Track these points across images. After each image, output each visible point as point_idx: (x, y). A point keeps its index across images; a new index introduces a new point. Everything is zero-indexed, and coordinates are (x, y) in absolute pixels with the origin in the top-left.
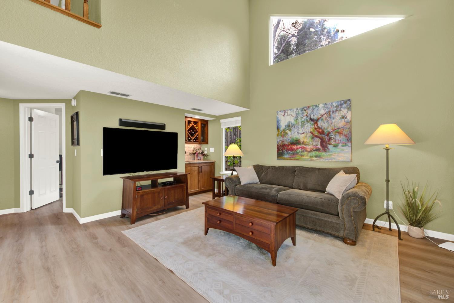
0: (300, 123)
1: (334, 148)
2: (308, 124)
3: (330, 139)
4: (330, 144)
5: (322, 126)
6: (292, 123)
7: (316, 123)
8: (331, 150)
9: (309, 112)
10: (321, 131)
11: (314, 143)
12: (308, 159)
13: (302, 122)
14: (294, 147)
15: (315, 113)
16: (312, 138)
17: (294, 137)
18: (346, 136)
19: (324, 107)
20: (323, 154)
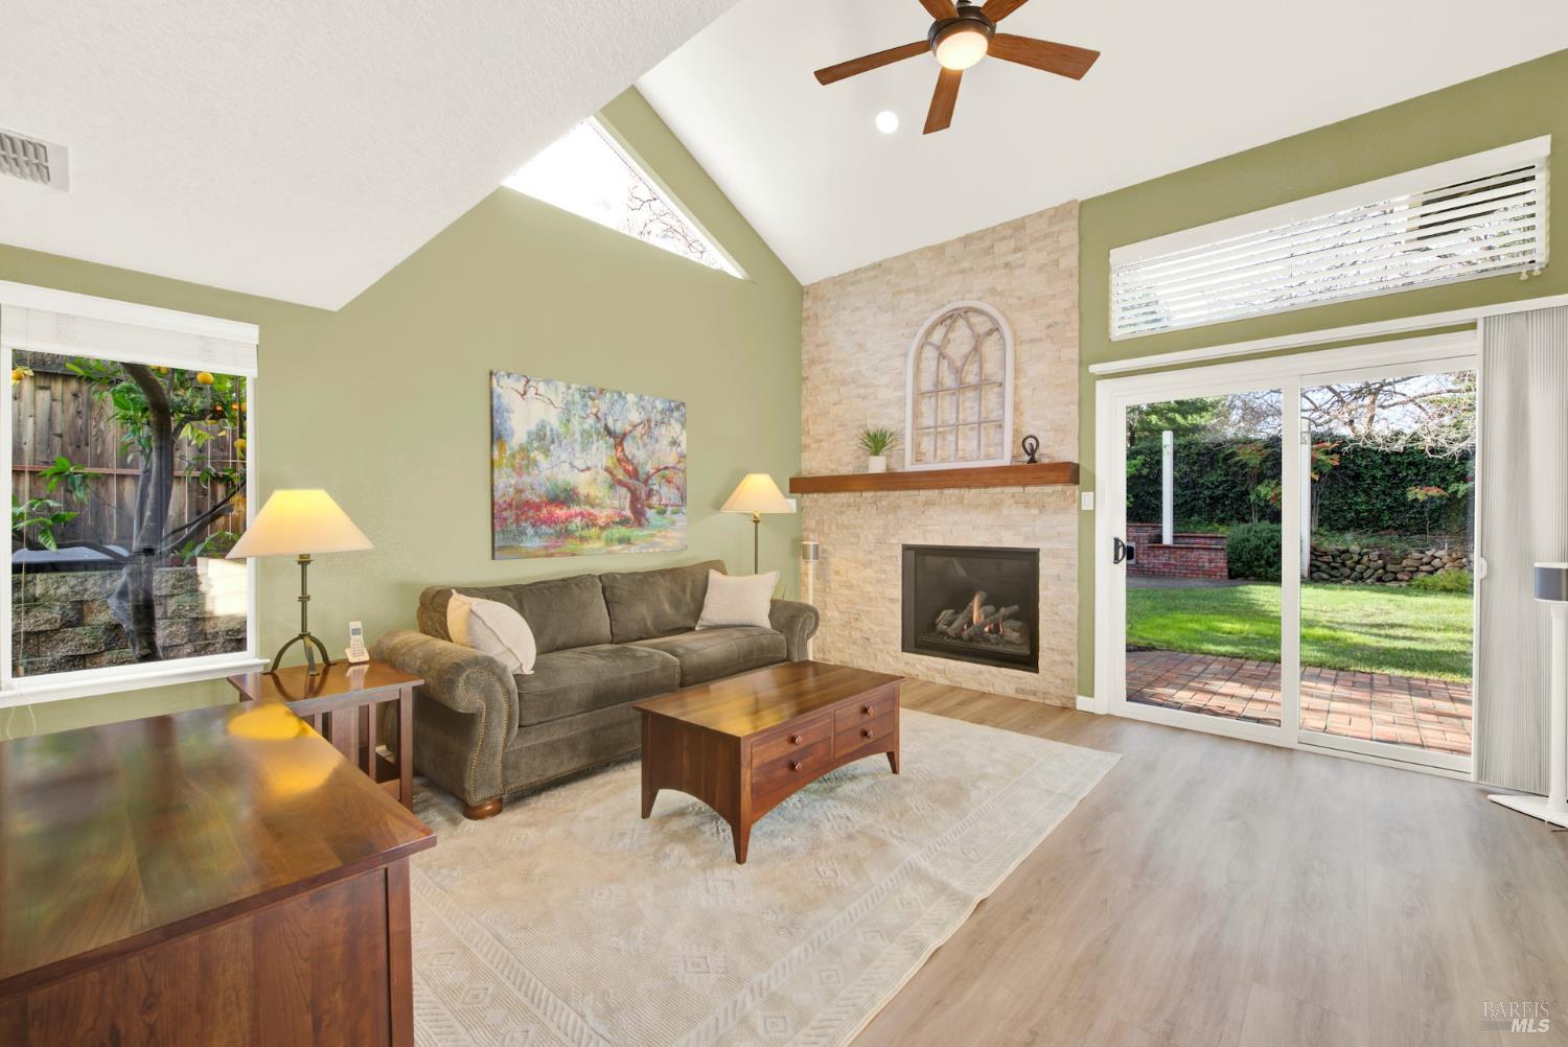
0: (577, 436)
1: (658, 517)
2: (601, 442)
3: (650, 494)
4: (650, 507)
5: (634, 456)
6: (552, 430)
7: (621, 444)
8: (653, 522)
9: (603, 405)
10: (630, 468)
11: (616, 503)
12: (599, 549)
13: (583, 432)
14: (561, 513)
15: (617, 413)
16: (611, 487)
17: (561, 477)
18: (678, 489)
19: (637, 404)
20: (635, 533)
